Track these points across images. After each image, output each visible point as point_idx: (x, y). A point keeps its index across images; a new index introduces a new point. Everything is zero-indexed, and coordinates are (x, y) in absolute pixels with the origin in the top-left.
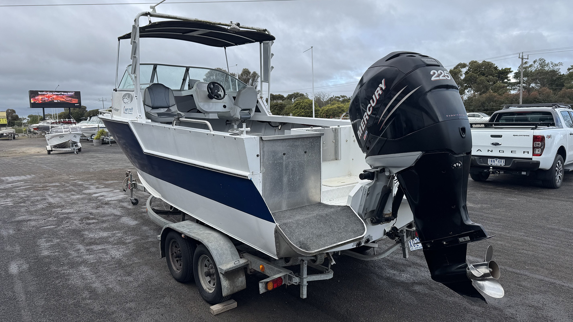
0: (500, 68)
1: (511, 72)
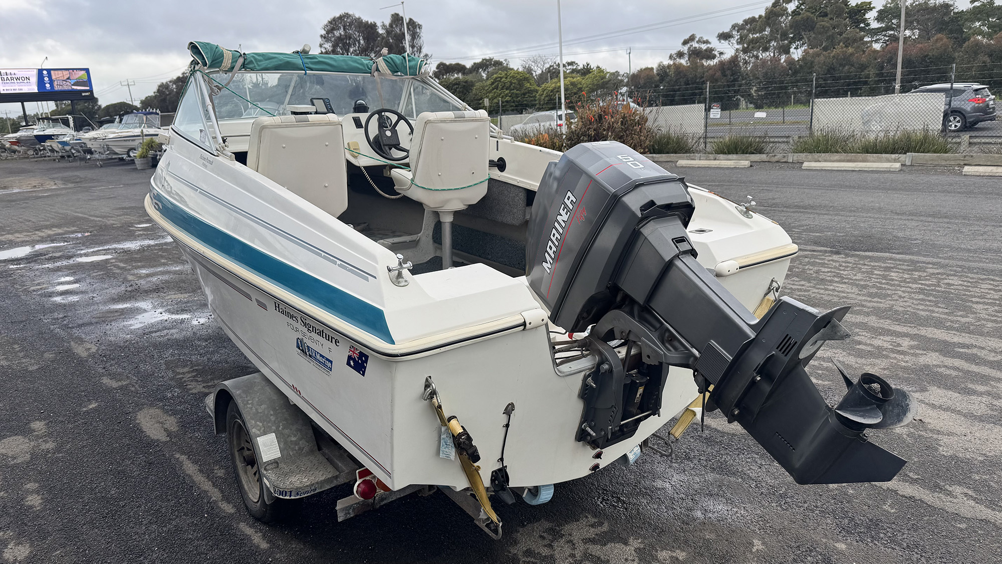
1: (871, 9)
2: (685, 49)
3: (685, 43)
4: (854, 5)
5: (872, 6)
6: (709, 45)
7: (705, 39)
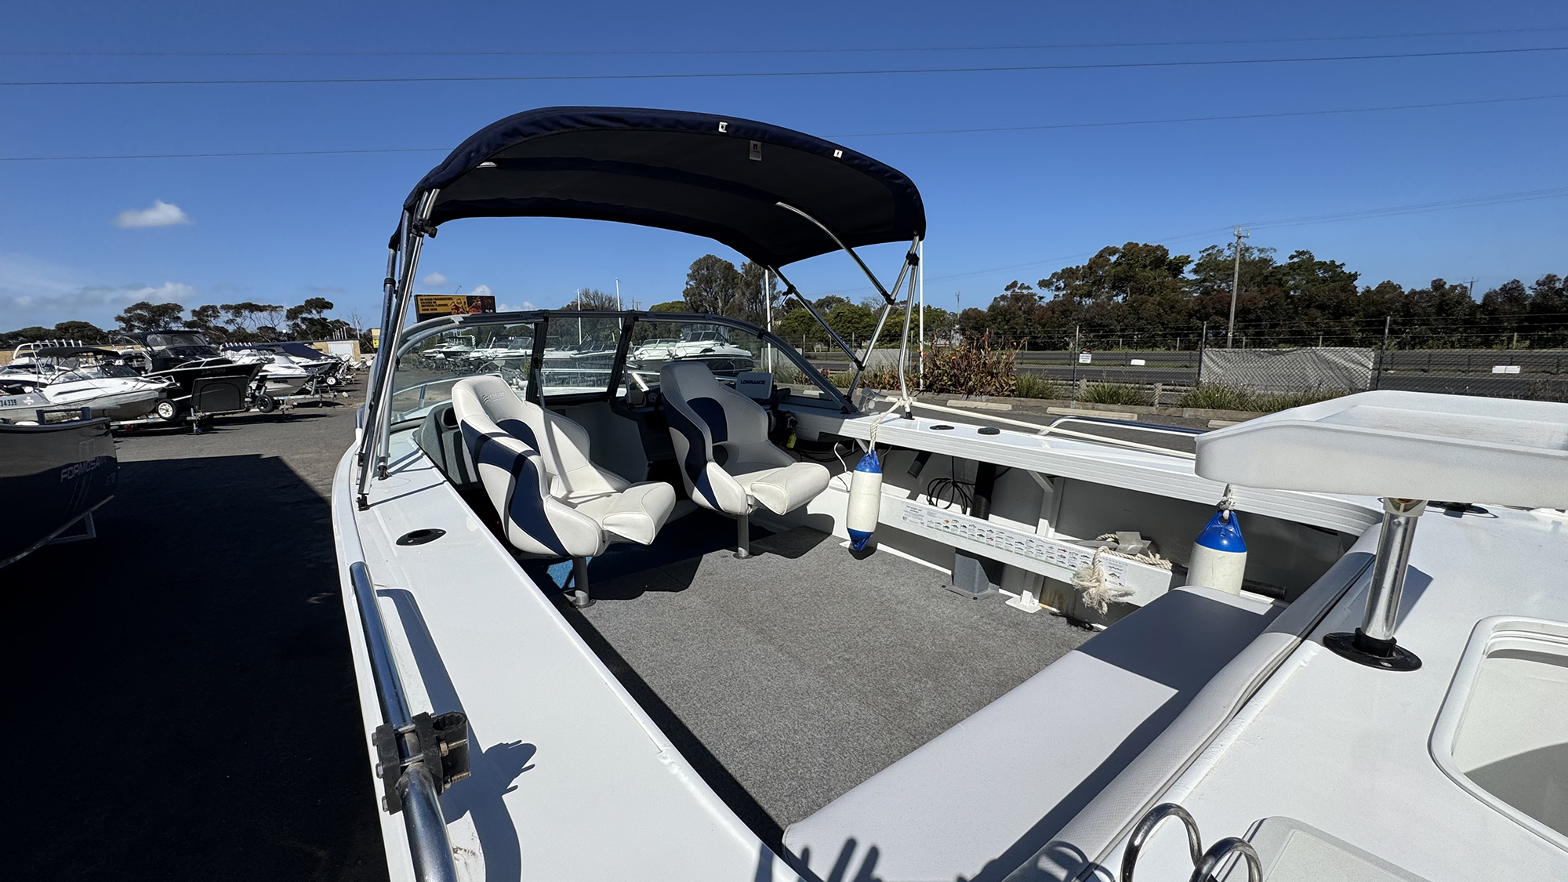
0: (1171, 256)
1: (1190, 262)
2: (1009, 293)
3: (1007, 289)
4: (1172, 258)
5: (1190, 259)
6: (1030, 291)
7: (1026, 286)
